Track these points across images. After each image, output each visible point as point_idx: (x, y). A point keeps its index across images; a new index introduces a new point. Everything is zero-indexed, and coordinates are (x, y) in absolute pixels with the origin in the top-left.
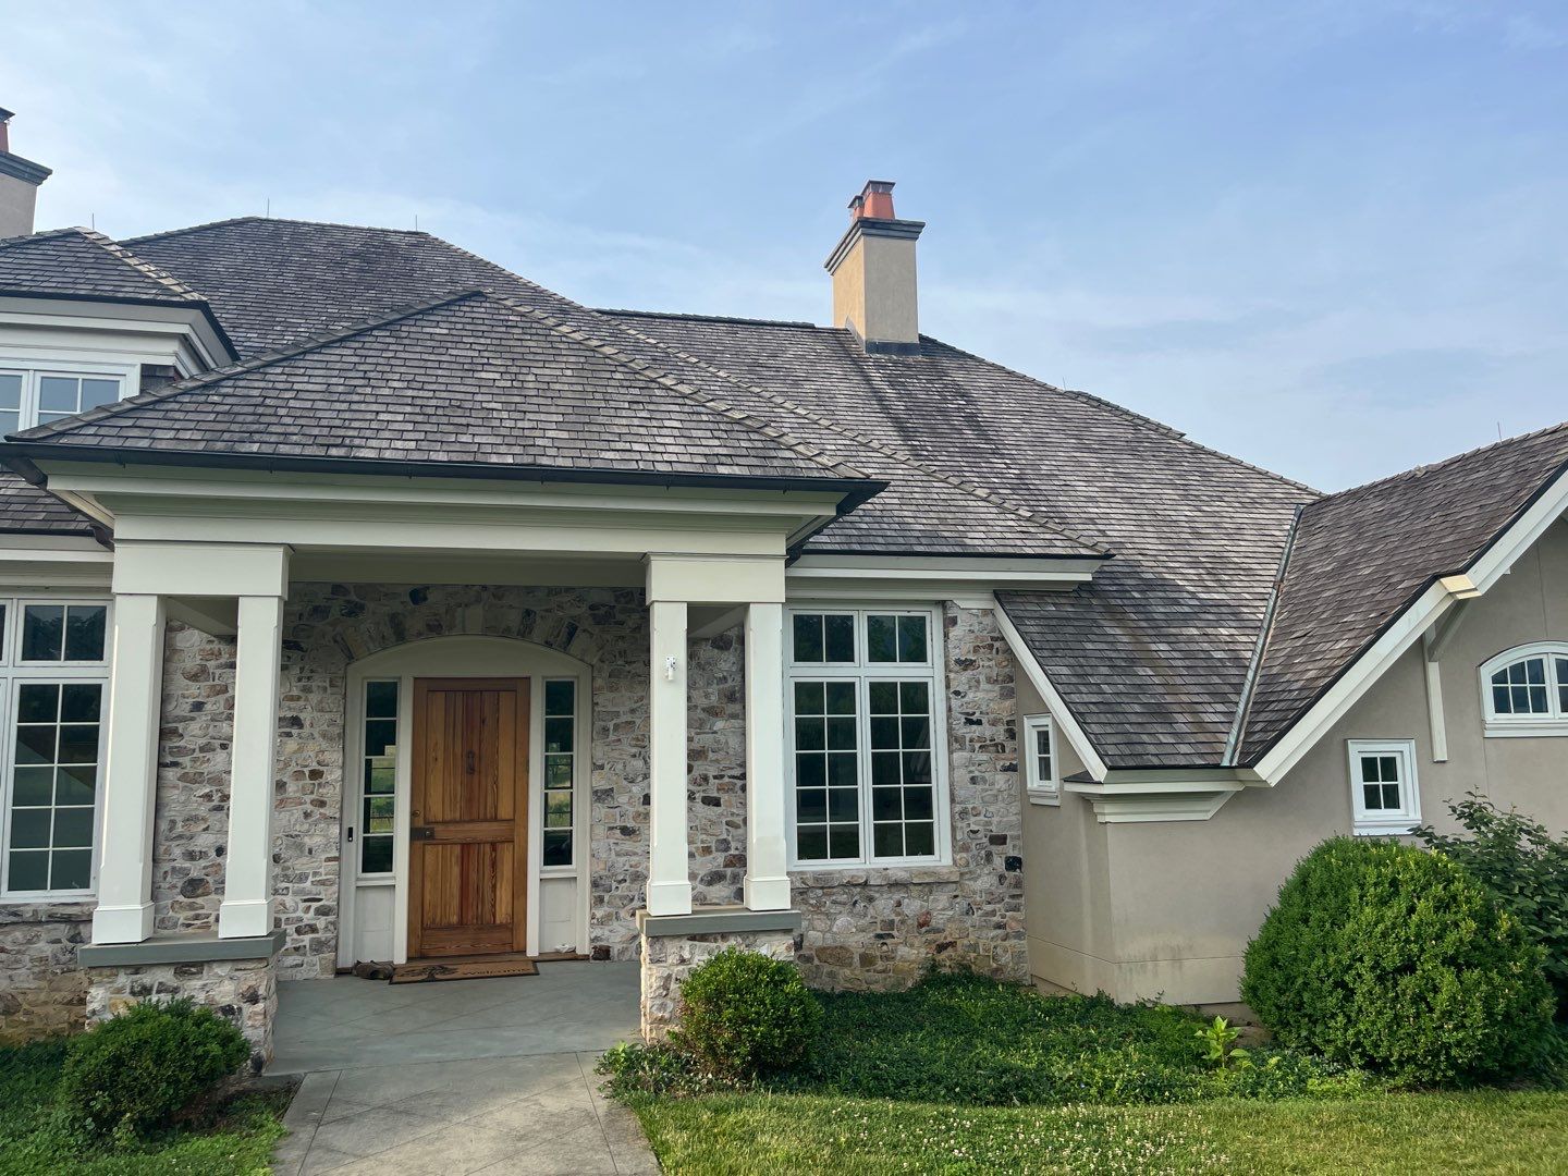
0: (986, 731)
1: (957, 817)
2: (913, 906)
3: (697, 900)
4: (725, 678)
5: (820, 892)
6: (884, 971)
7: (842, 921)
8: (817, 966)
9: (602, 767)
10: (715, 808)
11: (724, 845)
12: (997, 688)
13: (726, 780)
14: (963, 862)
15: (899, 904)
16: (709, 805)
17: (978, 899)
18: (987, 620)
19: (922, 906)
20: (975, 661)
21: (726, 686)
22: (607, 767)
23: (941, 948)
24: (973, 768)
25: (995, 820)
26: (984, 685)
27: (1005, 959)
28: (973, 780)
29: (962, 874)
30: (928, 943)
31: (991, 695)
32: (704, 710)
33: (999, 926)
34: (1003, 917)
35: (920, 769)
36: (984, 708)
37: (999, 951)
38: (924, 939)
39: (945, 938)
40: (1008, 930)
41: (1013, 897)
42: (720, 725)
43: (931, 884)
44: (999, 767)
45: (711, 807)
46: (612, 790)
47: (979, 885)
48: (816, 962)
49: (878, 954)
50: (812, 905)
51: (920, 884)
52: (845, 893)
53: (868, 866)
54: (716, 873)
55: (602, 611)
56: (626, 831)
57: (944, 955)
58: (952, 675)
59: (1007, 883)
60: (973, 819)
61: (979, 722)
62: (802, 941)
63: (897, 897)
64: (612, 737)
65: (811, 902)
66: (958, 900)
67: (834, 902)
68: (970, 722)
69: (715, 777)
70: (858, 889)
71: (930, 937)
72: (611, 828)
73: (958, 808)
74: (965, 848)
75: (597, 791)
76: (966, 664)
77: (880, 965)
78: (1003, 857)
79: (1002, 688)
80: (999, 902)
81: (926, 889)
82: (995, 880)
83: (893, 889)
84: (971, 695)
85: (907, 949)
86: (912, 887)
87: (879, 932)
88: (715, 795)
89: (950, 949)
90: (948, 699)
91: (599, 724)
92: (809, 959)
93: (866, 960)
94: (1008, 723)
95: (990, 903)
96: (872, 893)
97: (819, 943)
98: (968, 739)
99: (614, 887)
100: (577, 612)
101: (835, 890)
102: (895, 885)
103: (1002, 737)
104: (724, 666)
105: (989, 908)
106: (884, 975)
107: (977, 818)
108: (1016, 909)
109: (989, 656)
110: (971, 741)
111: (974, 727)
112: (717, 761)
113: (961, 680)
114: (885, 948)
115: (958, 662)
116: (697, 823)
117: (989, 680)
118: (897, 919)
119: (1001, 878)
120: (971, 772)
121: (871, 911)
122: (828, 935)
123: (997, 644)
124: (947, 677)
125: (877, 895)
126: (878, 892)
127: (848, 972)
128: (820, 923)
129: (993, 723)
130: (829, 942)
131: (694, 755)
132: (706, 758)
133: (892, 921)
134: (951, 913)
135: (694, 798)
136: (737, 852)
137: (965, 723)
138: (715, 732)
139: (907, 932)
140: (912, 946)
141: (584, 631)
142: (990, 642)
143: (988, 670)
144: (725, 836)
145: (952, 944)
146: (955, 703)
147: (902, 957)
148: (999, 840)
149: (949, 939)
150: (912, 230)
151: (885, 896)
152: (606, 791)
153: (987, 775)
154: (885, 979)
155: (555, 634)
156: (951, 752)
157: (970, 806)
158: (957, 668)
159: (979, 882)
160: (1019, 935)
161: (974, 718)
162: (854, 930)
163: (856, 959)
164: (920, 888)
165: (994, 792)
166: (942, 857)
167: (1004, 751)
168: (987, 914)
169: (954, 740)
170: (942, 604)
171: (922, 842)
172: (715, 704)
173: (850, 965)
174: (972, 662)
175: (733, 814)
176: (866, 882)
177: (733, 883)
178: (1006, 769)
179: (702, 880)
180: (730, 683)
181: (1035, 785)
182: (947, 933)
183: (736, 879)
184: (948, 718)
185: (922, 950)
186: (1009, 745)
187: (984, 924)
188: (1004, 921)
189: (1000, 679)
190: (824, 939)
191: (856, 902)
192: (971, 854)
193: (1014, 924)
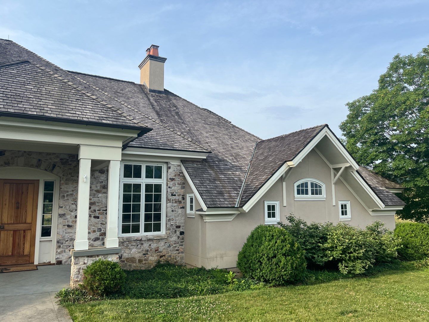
0: (177, 197)
1: (167, 221)
2: (154, 246)
3: (91, 246)
4: (102, 182)
5: (128, 243)
6: (145, 264)
7: (134, 250)
8: (126, 263)
9: (62, 207)
10: (98, 219)
11: (100, 230)
12: (180, 186)
13: (101, 211)
14: (168, 233)
15: (150, 245)
16: (96, 218)
17: (172, 243)
18: (179, 168)
19: (156, 246)
21: (103, 184)
22: (64, 207)
23: (161, 257)
24: (172, 208)
25: (178, 221)
26: (177, 185)
27: (178, 259)
28: (173, 211)
29: (168, 236)
30: (158, 255)
31: (179, 188)
32: (95, 191)
33: (177, 250)
34: (178, 248)
35: (158, 208)
36: (176, 191)
37: (177, 257)
38: (156, 255)
39: (163, 254)
40: (180, 251)
41: (181, 242)
42: (100, 195)
43: (159, 239)
44: (179, 207)
45: (96, 219)
46: (65, 214)
47: (172, 239)
48: (126, 262)
49: (143, 259)
50: (125, 246)
52: (135, 243)
53: (142, 235)
54: (97, 238)
55: (65, 160)
56: (69, 226)
57: (162, 258)
58: (168, 182)
59: (180, 239)
60: (172, 221)
61: (175, 195)
62: (122, 256)
63: (150, 243)
64: (66, 198)
65: (125, 245)
66: (166, 243)
67: (132, 245)
68: (172, 195)
69: (98, 210)
70: (139, 241)
71: (158, 254)
72: (64, 225)
73: (168, 218)
74: (169, 229)
75: (60, 214)
76: (172, 179)
77: (144, 262)
78: (179, 231)
79: (182, 186)
80: (177, 244)
81: (158, 241)
82: (177, 238)
83: (149, 241)
84: (173, 188)
86: (154, 240)
87: (144, 253)
88: (98, 215)
89: (163, 257)
90: (167, 189)
91: (62, 194)
92: (123, 261)
93: (140, 261)
94: (183, 195)
95: (175, 244)
96: (142, 242)
97: (127, 257)
98: (172, 200)
99: (64, 243)
100: (56, 160)
101: (132, 242)
102: (149, 240)
103: (181, 199)
104: (102, 178)
105: (175, 245)
106: (145, 265)
107: (173, 221)
108: (182, 245)
109: (179, 177)
110: (173, 200)
111: (174, 196)
112: (99, 206)
113: (171, 184)
114: (146, 257)
115: (170, 179)
116: (92, 224)
117: (178, 184)
118: (149, 249)
119: (178, 237)
120: (172, 209)
121: (142, 247)
122: (130, 254)
123: (181, 174)
124: (167, 183)
125: (144, 243)
126: (144, 242)
127: (135, 264)
128: (127, 251)
129: (179, 195)
130: (130, 256)
131: (91, 204)
132: (95, 205)
133: (148, 250)
134: (164, 247)
135: (91, 216)
136: (103, 232)
137: (171, 195)
138: (98, 197)
139: (152, 253)
140: (153, 256)
141: (58, 166)
142: (179, 174)
143: (178, 181)
144: (100, 227)
145: (164, 256)
146: (169, 190)
147: (150, 260)
148: (179, 227)
149: (164, 254)
150: (163, 60)
151: (146, 243)
152: (63, 214)
153: (176, 209)
154: (145, 266)
155: (49, 167)
156: (167, 203)
157: (171, 218)
158: (170, 180)
159: (172, 238)
160: (182, 252)
161: (174, 194)
162: (137, 253)
163: (137, 261)
164: (156, 240)
165: (178, 214)
166: (163, 232)
167: (181, 203)
168: (174, 247)
169: (168, 200)
170: (167, 163)
171: (157, 228)
172: (99, 189)
173: (136, 262)
174: (174, 179)
175: (103, 221)
176: (141, 239)
177: (102, 240)
178: (181, 208)
179: (92, 240)
180: (104, 183)
181: (189, 212)
182: (163, 252)
183: (103, 239)
184: (167, 194)
185: (156, 257)
186: (183, 201)
187: (173, 250)
188: (179, 249)
189: (181, 184)
190: (128, 255)
191: (138, 245)
192: (171, 231)
193: (181, 250)
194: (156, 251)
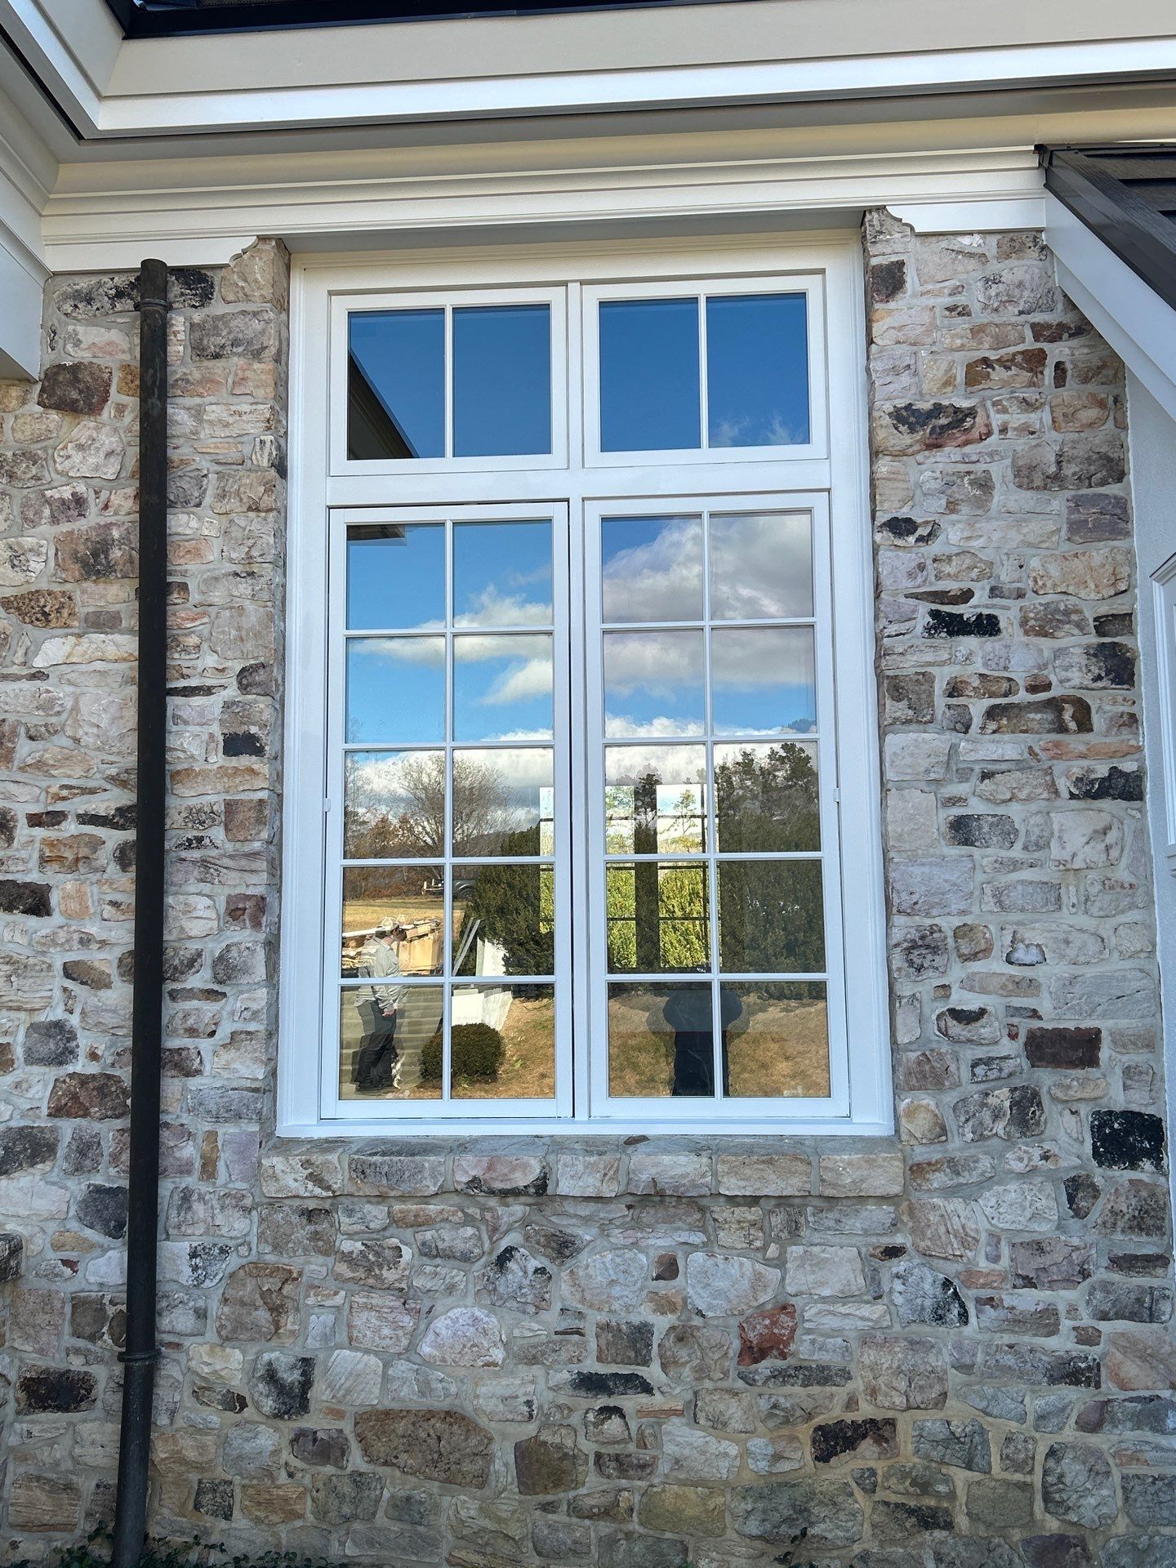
0: (1014, 654)
1: (898, 960)
5: (377, 1214)
6: (607, 1512)
7: (457, 1320)
8: (358, 1479)
10: (32, 921)
11: (56, 1041)
12: (1058, 503)
13: (71, 828)
14: (921, 1126)
15: (669, 1269)
17: (983, 1265)
18: (1021, 270)
19: (758, 1280)
20: (971, 412)
23: (832, 1438)
24: (960, 789)
25: (1050, 973)
26: (1007, 495)
28: (962, 830)
29: (917, 1170)
30: (781, 1416)
31: (1034, 529)
33: (1072, 1373)
34: (1087, 1337)
36: (1006, 575)
37: (1072, 1469)
38: (764, 1404)
39: (851, 1403)
40: (1108, 1388)
41: (1125, 1263)
44: (1064, 785)
45: (18, 917)
47: (988, 1213)
48: (356, 1460)
49: (588, 1447)
50: (347, 1258)
51: (754, 1200)
52: (469, 1220)
54: (24, 1134)
57: (844, 1467)
58: (886, 467)
59: (1098, 1211)
60: (957, 972)
61: (987, 626)
62: (306, 1384)
63: (661, 1241)
65: (347, 1246)
66: (900, 1265)
67: (429, 1252)
68: (949, 625)
69: (35, 820)
70: (518, 1209)
71: (794, 1394)
73: (910, 930)
74: (930, 1076)
76: (937, 426)
77: (592, 1486)
78: (1085, 1110)
79: (1078, 503)
80: (1069, 1282)
81: (777, 1220)
82: (1049, 1202)
83: (648, 1216)
84: (953, 534)
85: (697, 1437)
86: (722, 1212)
87: (591, 1366)
88: (34, 877)
89: (867, 1447)
90: (875, 551)
92: (327, 1450)
93: (541, 1468)
94: (1102, 625)
95: (1029, 1282)
96: (565, 1226)
97: (372, 1396)
98: (940, 687)
101: (432, 1208)
103: (1077, 677)
105: (1028, 1300)
106: (605, 1528)
107: (976, 966)
108: (1144, 1309)
109: (1031, 394)
110: (954, 690)
111: (969, 643)
113: (919, 481)
114: (614, 1425)
115: (906, 417)
117: (1026, 476)
118: (661, 1323)
119: (1077, 1190)
120: (953, 801)
121: (563, 1290)
122: (401, 1368)
123: (1057, 351)
125: (586, 1234)
126: (587, 1220)
129: (1044, 626)
130: (407, 1394)
133: (641, 1334)
134: (874, 1312)
137: (931, 631)
138: (41, 674)
139: (701, 1372)
140: (718, 1424)
142: (1030, 344)
143: (1022, 444)
145: (879, 1430)
146: (895, 561)
147: (677, 1462)
148: (1068, 1049)
149: (866, 1411)
151: (617, 1237)
153: (1015, 811)
154: (609, 1543)
156: (882, 736)
157: (948, 924)
158: (905, 439)
159: (988, 1199)
161: (967, 611)
162: (498, 1355)
163: (503, 1463)
164: (754, 1213)
167: (1084, 725)
168: (1022, 1322)
169: (891, 691)
172: (44, 585)
173: (481, 1480)
174: (961, 417)
175: (85, 941)
176: (541, 1186)
178: (1093, 790)
182: (857, 1385)
184: (877, 611)
185: (757, 1444)
186: (1105, 704)
187: (1009, 1360)
188: (1094, 1352)
189: (1069, 470)
190: (386, 1378)
191: (507, 1255)
192: (951, 1098)
193: (1132, 1369)
194: (753, 1352)
